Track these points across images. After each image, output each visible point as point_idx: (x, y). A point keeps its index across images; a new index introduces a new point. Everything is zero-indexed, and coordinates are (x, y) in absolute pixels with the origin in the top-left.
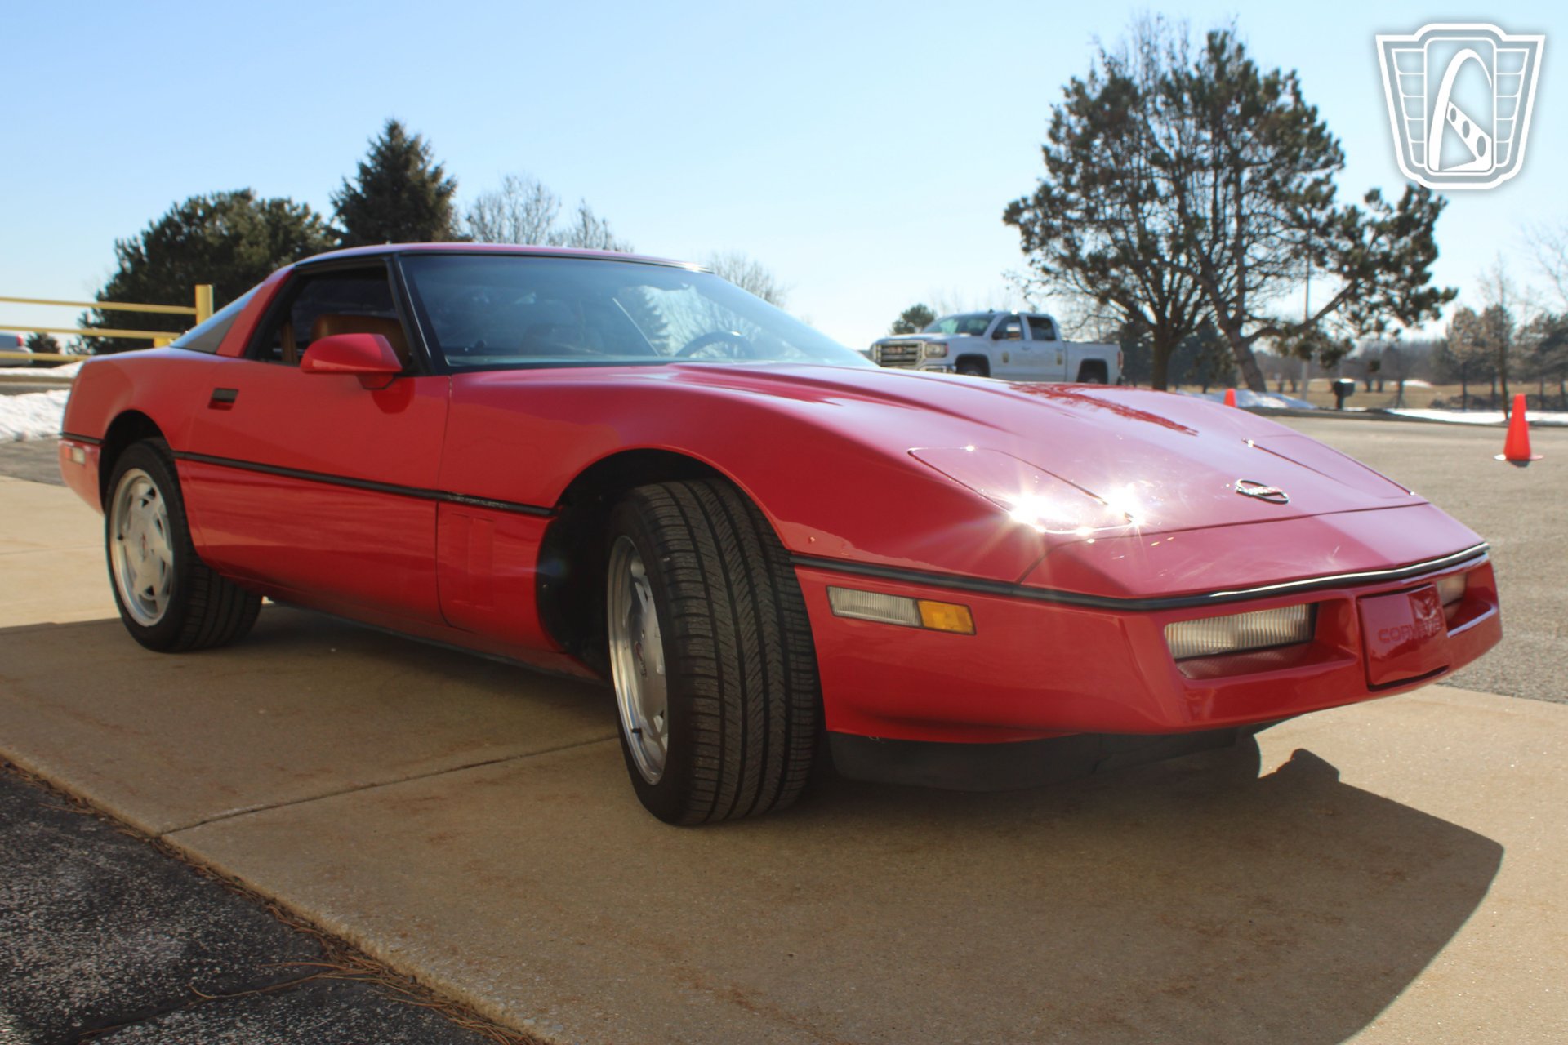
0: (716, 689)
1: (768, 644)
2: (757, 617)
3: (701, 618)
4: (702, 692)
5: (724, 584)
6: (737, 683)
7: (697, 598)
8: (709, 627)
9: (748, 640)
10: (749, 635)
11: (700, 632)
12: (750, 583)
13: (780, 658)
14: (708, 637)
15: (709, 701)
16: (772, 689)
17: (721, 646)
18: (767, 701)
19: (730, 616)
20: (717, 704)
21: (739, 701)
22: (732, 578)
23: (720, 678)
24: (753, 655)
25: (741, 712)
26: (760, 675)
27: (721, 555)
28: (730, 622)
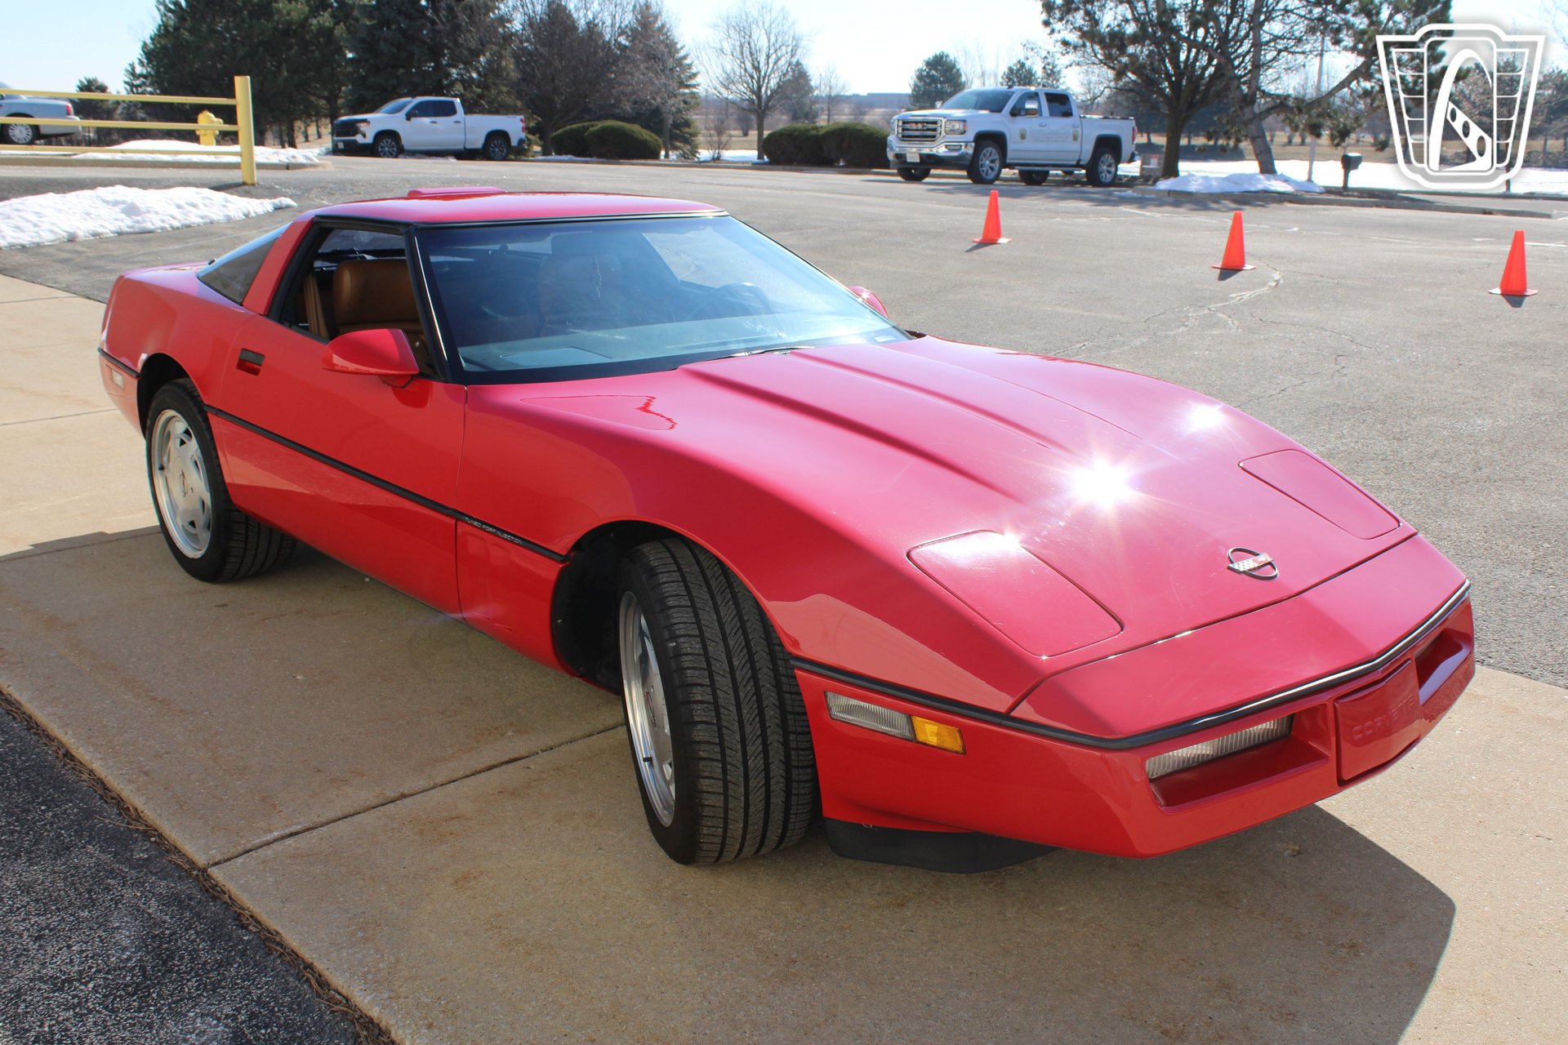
0: (720, 770)
1: (769, 727)
2: (759, 701)
3: (706, 705)
4: (707, 774)
5: (728, 670)
6: (739, 765)
7: (701, 685)
8: (713, 714)
9: (750, 724)
10: (751, 720)
11: (705, 719)
12: (753, 668)
13: (781, 739)
14: (711, 724)
15: (713, 781)
16: (772, 767)
17: (725, 731)
18: (768, 778)
19: (733, 702)
20: (721, 784)
21: (742, 779)
22: (736, 663)
23: (723, 761)
24: (754, 738)
25: (743, 789)
26: (761, 755)
27: (725, 639)
28: (733, 708)
